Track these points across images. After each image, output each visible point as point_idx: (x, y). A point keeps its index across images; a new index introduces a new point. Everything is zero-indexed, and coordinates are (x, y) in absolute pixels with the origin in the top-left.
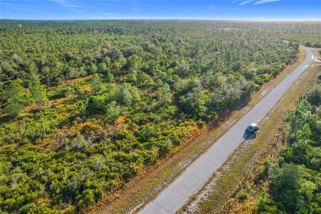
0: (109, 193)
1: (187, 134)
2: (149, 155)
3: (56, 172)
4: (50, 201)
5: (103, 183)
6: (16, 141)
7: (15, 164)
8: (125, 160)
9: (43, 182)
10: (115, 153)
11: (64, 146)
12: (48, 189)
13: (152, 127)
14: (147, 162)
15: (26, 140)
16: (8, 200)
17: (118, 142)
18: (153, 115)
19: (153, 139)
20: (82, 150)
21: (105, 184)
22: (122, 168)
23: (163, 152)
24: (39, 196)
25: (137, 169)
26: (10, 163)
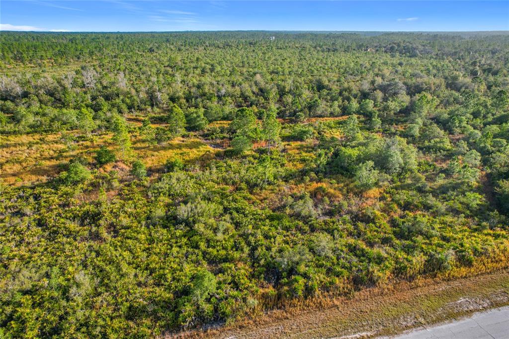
0: (326, 293)
1: (494, 252)
2: (406, 263)
3: (266, 237)
4: (250, 270)
5: (322, 276)
6: (234, 183)
7: (226, 210)
8: (364, 256)
9: (249, 244)
10: (351, 241)
11: (284, 206)
12: (251, 254)
13: (425, 220)
14: (399, 271)
15: (243, 185)
16: (210, 249)
17: (361, 225)
18: (431, 200)
19: (420, 239)
20: (306, 219)
21: (324, 278)
22: (356, 267)
23: (433, 267)
24: (241, 259)
25: (379, 277)
26: (221, 207)
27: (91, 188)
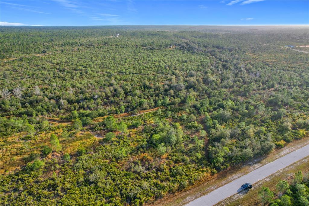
0: (146, 204)
1: (201, 178)
2: (172, 188)
3: (125, 184)
4: (121, 199)
5: (145, 197)
6: (109, 159)
7: (108, 173)
8: (159, 187)
9: (119, 188)
10: (155, 181)
11: (131, 168)
12: (121, 193)
13: (181, 168)
14: (170, 191)
15: (114, 159)
16: (105, 193)
17: (159, 173)
18: (185, 157)
19: (178, 177)
20: (139, 173)
21: (146, 198)
22: (156, 192)
23: (181, 188)
24: (117, 196)
25: (163, 195)
26: (106, 172)
27: (45, 170)
